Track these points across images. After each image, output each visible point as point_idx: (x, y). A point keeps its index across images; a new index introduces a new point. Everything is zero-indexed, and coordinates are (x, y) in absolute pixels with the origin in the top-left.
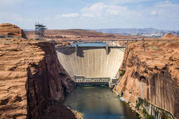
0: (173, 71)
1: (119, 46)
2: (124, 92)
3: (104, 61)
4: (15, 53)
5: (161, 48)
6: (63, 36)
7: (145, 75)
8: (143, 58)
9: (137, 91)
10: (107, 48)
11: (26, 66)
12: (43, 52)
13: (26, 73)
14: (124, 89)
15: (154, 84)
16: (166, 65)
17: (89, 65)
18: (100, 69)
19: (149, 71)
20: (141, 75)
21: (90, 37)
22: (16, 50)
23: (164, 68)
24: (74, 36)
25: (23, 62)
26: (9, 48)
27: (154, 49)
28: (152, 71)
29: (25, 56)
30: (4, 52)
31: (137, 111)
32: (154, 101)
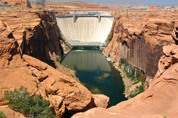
0: (147, 37)
1: (110, 16)
2: (111, 54)
3: (96, 28)
4: (15, 19)
5: (142, 18)
6: (65, 7)
7: (126, 40)
8: (126, 25)
9: (120, 53)
10: (99, 17)
11: (23, 31)
12: (40, 19)
13: (22, 36)
14: (111, 51)
15: (132, 48)
16: (143, 32)
17: (83, 31)
18: (93, 35)
19: (129, 37)
20: (124, 40)
21: (88, 8)
22: (16, 17)
23: (141, 35)
24: (75, 7)
25: (21, 27)
26: (9, 15)
27: (136, 19)
28: (131, 36)
29: (23, 22)
30: (4, 18)
31: (119, 70)
32: (132, 62)
